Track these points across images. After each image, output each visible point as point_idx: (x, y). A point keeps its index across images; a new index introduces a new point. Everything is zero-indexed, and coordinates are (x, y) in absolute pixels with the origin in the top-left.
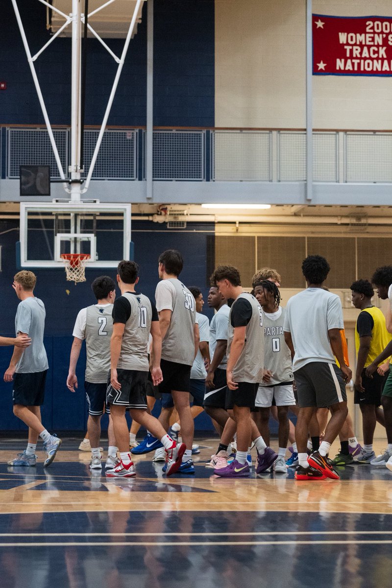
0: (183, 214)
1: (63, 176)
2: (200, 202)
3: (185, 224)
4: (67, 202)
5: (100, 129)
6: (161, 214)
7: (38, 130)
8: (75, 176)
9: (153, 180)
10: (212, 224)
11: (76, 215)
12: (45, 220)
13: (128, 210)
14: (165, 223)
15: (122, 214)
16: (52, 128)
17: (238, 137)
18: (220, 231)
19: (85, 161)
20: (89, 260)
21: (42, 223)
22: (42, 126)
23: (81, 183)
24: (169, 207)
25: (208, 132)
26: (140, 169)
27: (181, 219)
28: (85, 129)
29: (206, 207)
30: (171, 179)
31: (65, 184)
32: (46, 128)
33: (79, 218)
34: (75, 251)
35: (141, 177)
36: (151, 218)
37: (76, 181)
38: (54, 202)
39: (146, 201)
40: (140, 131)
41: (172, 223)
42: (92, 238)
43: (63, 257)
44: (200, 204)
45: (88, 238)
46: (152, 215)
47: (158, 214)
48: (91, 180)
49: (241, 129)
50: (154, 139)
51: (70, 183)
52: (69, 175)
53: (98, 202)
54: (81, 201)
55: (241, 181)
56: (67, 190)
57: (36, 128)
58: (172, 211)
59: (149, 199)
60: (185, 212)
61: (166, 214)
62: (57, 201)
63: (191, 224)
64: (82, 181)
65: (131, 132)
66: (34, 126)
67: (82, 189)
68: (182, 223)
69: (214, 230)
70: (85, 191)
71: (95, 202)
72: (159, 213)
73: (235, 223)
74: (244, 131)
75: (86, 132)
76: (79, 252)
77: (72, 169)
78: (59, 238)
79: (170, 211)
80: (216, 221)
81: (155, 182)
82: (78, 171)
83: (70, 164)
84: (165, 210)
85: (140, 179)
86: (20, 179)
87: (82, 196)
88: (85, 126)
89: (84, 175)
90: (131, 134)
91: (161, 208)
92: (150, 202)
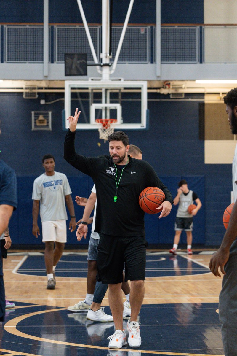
0: (182, 88)
1: (96, 61)
2: (195, 79)
3: (183, 95)
4: (100, 80)
5: (123, 26)
6: (166, 88)
7: (77, 27)
8: (105, 61)
9: (162, 63)
10: (202, 95)
11: (106, 90)
12: (80, 93)
13: (144, 86)
14: (168, 95)
15: (140, 88)
16: (88, 26)
17: (221, 31)
18: (208, 100)
19: (112, 50)
20: (116, 123)
21: (78, 95)
22: (80, 24)
23: (110, 66)
24: (171, 83)
25: (201, 28)
26: (152, 56)
27: (180, 91)
28: (113, 26)
29: (199, 82)
30: (174, 62)
31: (98, 67)
32: (83, 26)
33: (108, 92)
34: (106, 117)
35: (152, 61)
36: (158, 91)
37: (106, 65)
38: (90, 80)
39: (156, 79)
40: (152, 27)
41: (174, 94)
42: (118, 107)
43: (97, 121)
44: (195, 80)
45: (115, 107)
46: (159, 88)
47: (163, 88)
48: (117, 63)
49: (225, 25)
50: (162, 33)
51: (102, 66)
52: (101, 60)
53: (122, 80)
54: (110, 79)
55: (225, 63)
56: (99, 72)
57: (75, 26)
58: (175, 85)
59: (158, 77)
60: (183, 86)
61: (169, 88)
62: (92, 80)
63: (188, 95)
64: (110, 64)
65: (145, 28)
66: (74, 24)
67: (110, 70)
68: (181, 94)
69: (204, 98)
70: (112, 72)
71: (120, 80)
72: (165, 87)
73: (219, 94)
74: (227, 27)
75: (114, 29)
76: (108, 118)
77: (103, 55)
78: (94, 107)
79: (173, 85)
80: (206, 92)
81: (163, 65)
82: (108, 57)
83: (101, 51)
84: (169, 84)
85: (152, 63)
86: (65, 63)
87: (111, 76)
88: (113, 24)
89: (112, 60)
90: (145, 29)
91: (166, 83)
92: (159, 79)
